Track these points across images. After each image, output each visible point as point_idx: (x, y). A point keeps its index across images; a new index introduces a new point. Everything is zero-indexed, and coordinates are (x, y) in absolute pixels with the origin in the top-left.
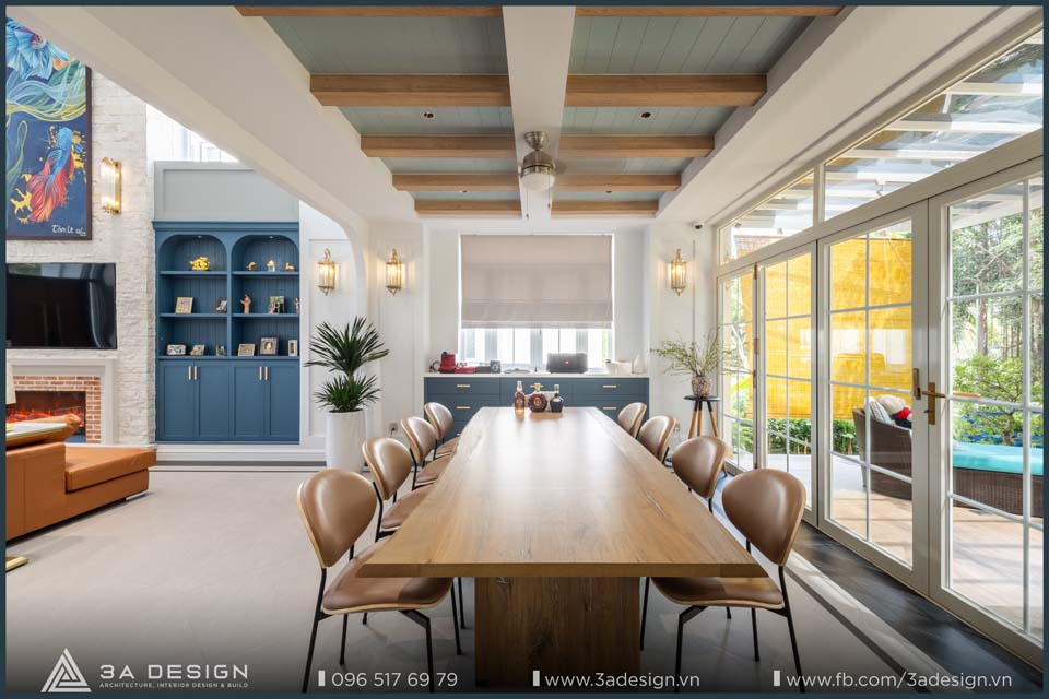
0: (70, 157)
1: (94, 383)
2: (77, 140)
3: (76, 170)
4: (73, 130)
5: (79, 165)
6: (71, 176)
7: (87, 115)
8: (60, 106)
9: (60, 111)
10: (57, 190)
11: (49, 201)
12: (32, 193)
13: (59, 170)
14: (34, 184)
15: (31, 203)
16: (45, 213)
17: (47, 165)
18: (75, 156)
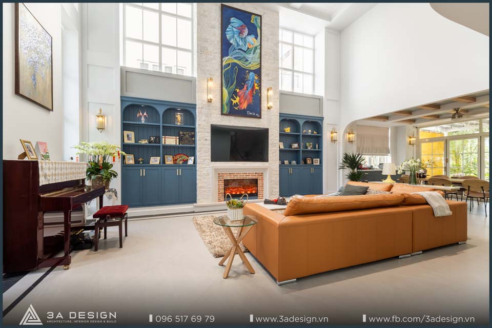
0: (254, 85)
1: (261, 175)
2: (256, 78)
3: (256, 90)
5: (257, 88)
6: (254, 92)
7: (260, 68)
8: (250, 63)
9: (250, 65)
10: (249, 97)
11: (246, 101)
12: (239, 97)
13: (250, 89)
14: (240, 93)
15: (239, 102)
16: (245, 106)
17: (245, 86)
18: (256, 85)
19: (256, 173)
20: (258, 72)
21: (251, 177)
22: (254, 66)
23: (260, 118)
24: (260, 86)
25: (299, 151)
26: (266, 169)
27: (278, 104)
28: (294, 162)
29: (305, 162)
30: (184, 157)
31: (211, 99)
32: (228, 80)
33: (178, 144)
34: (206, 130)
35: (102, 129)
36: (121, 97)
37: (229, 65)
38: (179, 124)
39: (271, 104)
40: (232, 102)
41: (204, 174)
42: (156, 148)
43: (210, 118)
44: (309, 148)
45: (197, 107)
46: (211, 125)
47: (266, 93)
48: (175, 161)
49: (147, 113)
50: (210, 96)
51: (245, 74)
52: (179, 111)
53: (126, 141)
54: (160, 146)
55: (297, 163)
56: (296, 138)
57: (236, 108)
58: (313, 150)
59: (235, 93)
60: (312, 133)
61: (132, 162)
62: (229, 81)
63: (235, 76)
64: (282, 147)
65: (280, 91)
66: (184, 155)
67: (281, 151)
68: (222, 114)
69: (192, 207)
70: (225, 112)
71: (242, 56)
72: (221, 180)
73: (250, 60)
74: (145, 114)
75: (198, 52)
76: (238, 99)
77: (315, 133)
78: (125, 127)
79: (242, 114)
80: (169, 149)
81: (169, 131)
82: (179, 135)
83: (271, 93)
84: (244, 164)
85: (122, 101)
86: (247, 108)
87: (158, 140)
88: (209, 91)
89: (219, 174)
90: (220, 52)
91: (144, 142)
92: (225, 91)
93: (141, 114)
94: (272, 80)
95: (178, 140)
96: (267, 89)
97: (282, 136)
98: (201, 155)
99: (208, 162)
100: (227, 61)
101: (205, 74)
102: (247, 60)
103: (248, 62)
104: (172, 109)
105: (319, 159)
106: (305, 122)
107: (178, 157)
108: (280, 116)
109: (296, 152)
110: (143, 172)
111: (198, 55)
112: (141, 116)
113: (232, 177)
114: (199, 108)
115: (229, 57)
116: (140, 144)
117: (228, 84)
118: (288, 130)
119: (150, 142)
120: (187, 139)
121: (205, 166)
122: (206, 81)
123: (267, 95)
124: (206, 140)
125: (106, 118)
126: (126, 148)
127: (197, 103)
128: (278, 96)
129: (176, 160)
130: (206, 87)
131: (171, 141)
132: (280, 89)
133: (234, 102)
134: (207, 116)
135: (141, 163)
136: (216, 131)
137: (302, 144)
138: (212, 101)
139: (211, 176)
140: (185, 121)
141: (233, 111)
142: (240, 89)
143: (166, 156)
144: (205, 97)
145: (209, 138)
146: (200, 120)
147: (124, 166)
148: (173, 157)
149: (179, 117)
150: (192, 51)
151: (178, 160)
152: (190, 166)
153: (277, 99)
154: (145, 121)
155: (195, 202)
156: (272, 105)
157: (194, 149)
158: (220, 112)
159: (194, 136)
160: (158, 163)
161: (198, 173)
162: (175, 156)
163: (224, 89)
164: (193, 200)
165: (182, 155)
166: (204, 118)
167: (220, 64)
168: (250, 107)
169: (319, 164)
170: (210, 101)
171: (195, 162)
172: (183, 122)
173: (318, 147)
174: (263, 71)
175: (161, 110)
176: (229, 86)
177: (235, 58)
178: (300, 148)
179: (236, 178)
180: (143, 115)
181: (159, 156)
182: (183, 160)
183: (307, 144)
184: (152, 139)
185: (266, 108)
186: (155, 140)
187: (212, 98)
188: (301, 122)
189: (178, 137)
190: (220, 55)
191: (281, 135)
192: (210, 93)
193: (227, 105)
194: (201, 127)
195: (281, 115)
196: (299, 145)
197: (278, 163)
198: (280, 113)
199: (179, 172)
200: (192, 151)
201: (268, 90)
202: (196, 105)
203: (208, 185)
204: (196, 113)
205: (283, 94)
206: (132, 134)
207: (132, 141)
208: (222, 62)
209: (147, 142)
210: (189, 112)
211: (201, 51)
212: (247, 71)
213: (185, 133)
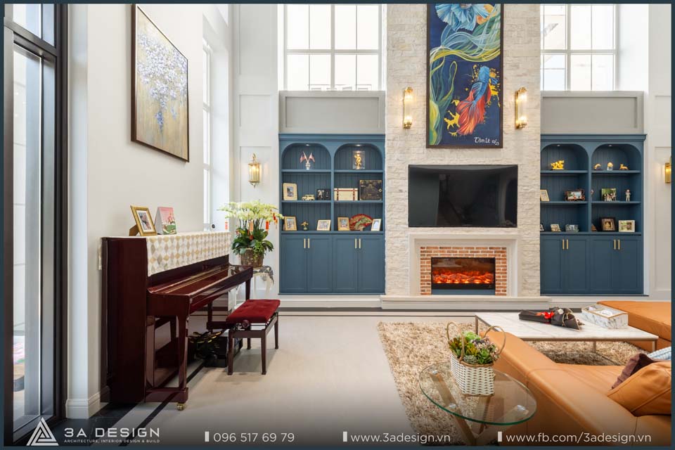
0: (488, 88)
1: (502, 252)
2: (493, 75)
3: (492, 97)
4: (490, 68)
5: (494, 93)
6: (489, 101)
7: (501, 57)
8: (481, 50)
9: (481, 54)
10: (478, 111)
11: (473, 120)
12: (460, 114)
13: (479, 97)
14: (461, 107)
15: (459, 122)
16: (470, 128)
17: (471, 93)
18: (492, 87)
19: (490, 248)
20: (497, 64)
21: (480, 255)
22: (489, 54)
23: (501, 146)
24: (500, 89)
25: (585, 205)
26: (512, 241)
27: (538, 117)
28: (572, 228)
29: (599, 227)
30: (366, 219)
31: (409, 124)
32: (438, 87)
33: (356, 199)
34: (401, 175)
35: (256, 182)
36: (279, 135)
37: (441, 60)
38: (358, 168)
39: (522, 119)
40: (446, 124)
41: (397, 247)
42: (325, 207)
43: (407, 155)
44: (609, 200)
45: (386, 139)
46: (409, 166)
47: (513, 100)
48: (352, 225)
49: (313, 156)
50: (408, 119)
51: (471, 71)
52: (358, 149)
53: (287, 198)
54: (330, 204)
55: (580, 229)
56: (578, 181)
57: (454, 134)
58: (619, 202)
59: (453, 108)
60: (616, 167)
61: (293, 228)
62: (440, 88)
63: (452, 79)
64: (546, 199)
65: (543, 93)
66: (366, 216)
67: (544, 206)
68: (428, 146)
69: (378, 300)
70: (433, 143)
71: (465, 41)
72: (426, 259)
73: (480, 46)
74: (311, 157)
75: (388, 50)
76: (457, 117)
77: (622, 167)
78: (285, 178)
79: (465, 142)
80: (343, 208)
81: (344, 180)
82: (358, 185)
83: (523, 98)
84: (468, 231)
85: (280, 140)
86: (473, 132)
87: (328, 194)
88: (405, 110)
89: (422, 248)
90: (425, 43)
91: (309, 198)
92: (434, 107)
93: (306, 157)
94: (525, 75)
95: (356, 193)
96: (513, 93)
97: (547, 177)
98: (392, 216)
99: (405, 228)
100: (437, 54)
101: (400, 82)
102: (475, 47)
103: (477, 50)
104: (347, 146)
105: (633, 222)
106: (598, 148)
107: (357, 219)
108: (542, 140)
109: (579, 208)
110: (307, 243)
111: (388, 55)
112: (305, 161)
113: (446, 254)
114: (389, 140)
115: (441, 47)
116: (304, 201)
117: (439, 94)
118: (558, 166)
119: (317, 199)
120: (370, 191)
121: (398, 234)
122: (402, 94)
123: (515, 102)
124: (401, 191)
125: (261, 167)
126: (286, 208)
127: (386, 133)
128: (538, 102)
129: (354, 224)
130: (401, 103)
131: (346, 195)
132: (542, 89)
133: (450, 123)
134: (402, 152)
135: (305, 229)
136: (418, 175)
137: (591, 192)
138: (412, 126)
139: (408, 251)
140: (368, 164)
141: (447, 139)
142: (460, 101)
143: (339, 218)
144: (399, 121)
145: (406, 188)
146: (390, 160)
147: (283, 233)
148: (350, 220)
149: (358, 157)
150: (379, 52)
151: (357, 224)
152: (375, 233)
153: (536, 108)
154: (310, 168)
155: (382, 291)
156: (525, 122)
157: (381, 206)
158: (425, 144)
159: (381, 186)
160: (328, 229)
161: (387, 246)
162: (353, 218)
163: (432, 103)
164: (380, 289)
165: (363, 217)
166: (397, 155)
167: (425, 62)
168: (479, 130)
169: (633, 230)
170: (407, 127)
171: (382, 228)
172: (364, 165)
173: (630, 196)
174: (506, 60)
175: (332, 149)
176: (440, 97)
177: (453, 47)
178: (586, 199)
179: (452, 255)
180: (308, 158)
181: (330, 219)
182: (364, 224)
183: (604, 191)
184: (321, 193)
185: (513, 128)
186: (324, 194)
187: (411, 121)
188: (590, 149)
189: (356, 189)
190: (425, 48)
191: (543, 176)
192: (408, 114)
193: (437, 130)
194: (393, 170)
195: (544, 138)
196: (585, 194)
197: (537, 228)
198: (542, 135)
199: (358, 243)
200: (378, 210)
201: (517, 94)
202: (384, 135)
203: (403, 266)
204: (384, 149)
205: (547, 98)
206: (294, 187)
207: (294, 198)
208: (428, 58)
209: (313, 198)
210: (373, 147)
211: (394, 47)
212: (475, 66)
213: (367, 181)
